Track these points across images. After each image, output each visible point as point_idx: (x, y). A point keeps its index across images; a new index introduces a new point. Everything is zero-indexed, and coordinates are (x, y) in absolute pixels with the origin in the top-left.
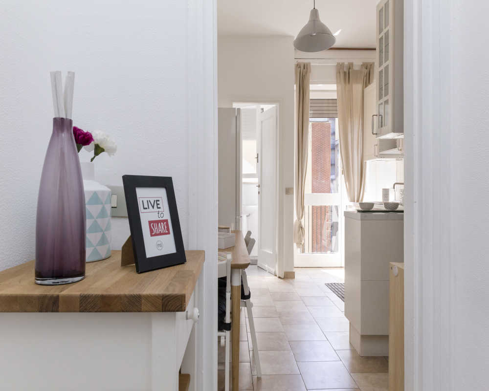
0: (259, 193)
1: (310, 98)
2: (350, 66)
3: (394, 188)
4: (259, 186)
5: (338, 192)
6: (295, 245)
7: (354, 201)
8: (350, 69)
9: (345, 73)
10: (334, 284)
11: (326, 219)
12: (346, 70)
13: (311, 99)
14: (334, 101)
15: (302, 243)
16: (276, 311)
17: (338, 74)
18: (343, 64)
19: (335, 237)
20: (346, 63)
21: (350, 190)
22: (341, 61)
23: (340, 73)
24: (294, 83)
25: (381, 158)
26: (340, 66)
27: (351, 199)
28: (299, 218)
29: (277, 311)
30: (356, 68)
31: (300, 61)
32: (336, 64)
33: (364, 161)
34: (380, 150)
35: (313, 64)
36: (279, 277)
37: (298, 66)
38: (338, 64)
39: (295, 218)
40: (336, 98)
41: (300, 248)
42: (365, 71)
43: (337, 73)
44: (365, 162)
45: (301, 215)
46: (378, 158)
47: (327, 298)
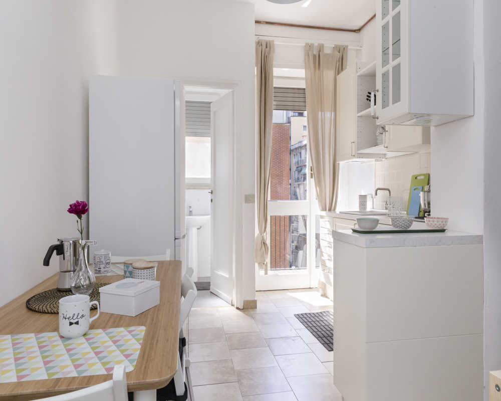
0: (212, 200)
1: (274, 86)
2: (321, 48)
3: (376, 194)
4: (212, 193)
5: (305, 199)
6: (256, 265)
7: (326, 210)
8: (320, 51)
9: (314, 56)
10: (306, 314)
11: (291, 231)
12: (316, 52)
13: (275, 88)
14: (301, 91)
15: (265, 263)
16: (233, 369)
17: (307, 57)
18: (313, 44)
19: (302, 251)
20: (316, 44)
21: (320, 197)
22: (310, 42)
23: (308, 55)
24: (254, 65)
25: (360, 158)
26: (309, 47)
27: (322, 208)
28: (261, 233)
29: (235, 369)
30: (327, 51)
31: (261, 38)
32: (304, 45)
33: (337, 162)
34: (359, 149)
35: (277, 42)
36: (238, 308)
37: (259, 43)
38: (307, 44)
39: (257, 232)
40: (304, 87)
41: (262, 268)
42: (338, 55)
43: (305, 56)
44: (338, 164)
45: (263, 228)
46: (355, 158)
47: (299, 339)
